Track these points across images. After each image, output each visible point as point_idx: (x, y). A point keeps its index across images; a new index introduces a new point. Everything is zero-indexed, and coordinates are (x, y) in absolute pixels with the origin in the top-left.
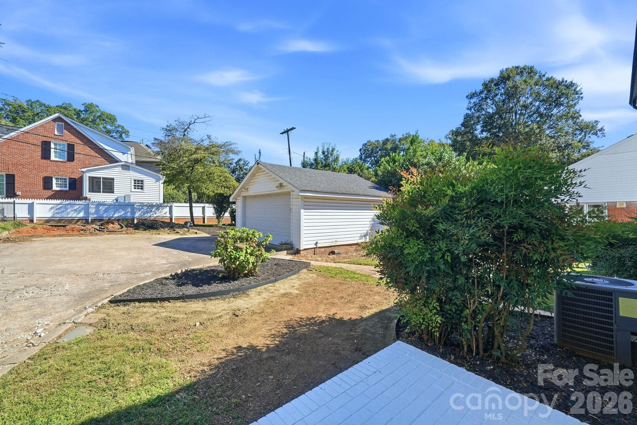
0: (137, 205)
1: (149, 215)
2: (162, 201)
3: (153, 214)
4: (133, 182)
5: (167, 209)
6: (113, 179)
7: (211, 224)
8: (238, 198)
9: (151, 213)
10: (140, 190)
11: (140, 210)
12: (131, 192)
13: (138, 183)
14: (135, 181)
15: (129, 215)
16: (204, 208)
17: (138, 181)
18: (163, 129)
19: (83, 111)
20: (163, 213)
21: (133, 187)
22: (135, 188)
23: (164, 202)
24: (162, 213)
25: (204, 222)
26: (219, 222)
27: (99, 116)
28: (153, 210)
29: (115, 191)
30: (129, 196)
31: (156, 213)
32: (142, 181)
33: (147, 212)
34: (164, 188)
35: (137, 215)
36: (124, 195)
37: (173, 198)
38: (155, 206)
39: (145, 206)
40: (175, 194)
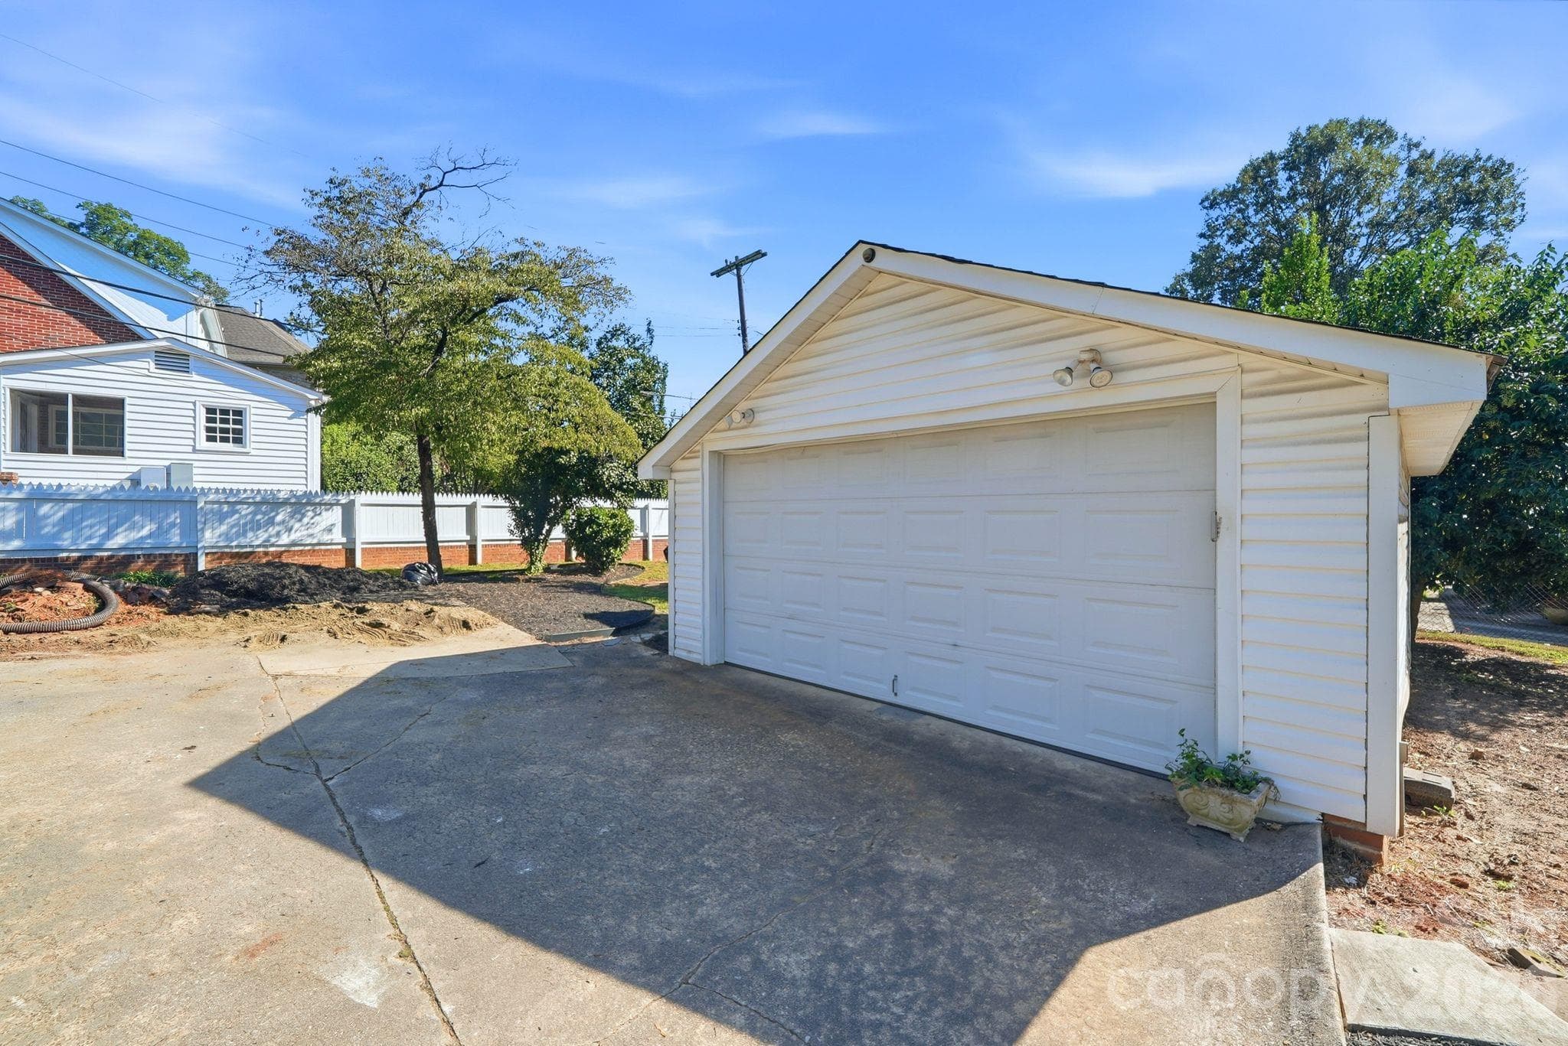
0: (211, 497)
1: (262, 536)
2: (315, 486)
3: (278, 534)
4: (202, 415)
5: (335, 516)
6: (119, 403)
7: (497, 566)
8: (680, 464)
9: (272, 531)
10: (230, 446)
11: (222, 518)
12: (195, 451)
13: (225, 421)
14: (210, 411)
15: (175, 538)
16: (471, 510)
17: (224, 412)
18: (313, 194)
19: (82, 225)
20: (318, 529)
21: (204, 434)
22: (210, 439)
23: (324, 487)
24: (316, 530)
25: (473, 560)
26: (532, 563)
27: (134, 242)
28: (279, 518)
29: (127, 446)
30: (187, 467)
31: (290, 530)
32: (239, 413)
33: (257, 526)
34: (323, 443)
35: (210, 537)
36: (167, 463)
37: (357, 476)
38: (285, 503)
39: (240, 503)
40: (364, 462)
